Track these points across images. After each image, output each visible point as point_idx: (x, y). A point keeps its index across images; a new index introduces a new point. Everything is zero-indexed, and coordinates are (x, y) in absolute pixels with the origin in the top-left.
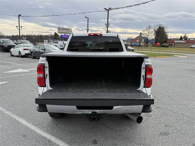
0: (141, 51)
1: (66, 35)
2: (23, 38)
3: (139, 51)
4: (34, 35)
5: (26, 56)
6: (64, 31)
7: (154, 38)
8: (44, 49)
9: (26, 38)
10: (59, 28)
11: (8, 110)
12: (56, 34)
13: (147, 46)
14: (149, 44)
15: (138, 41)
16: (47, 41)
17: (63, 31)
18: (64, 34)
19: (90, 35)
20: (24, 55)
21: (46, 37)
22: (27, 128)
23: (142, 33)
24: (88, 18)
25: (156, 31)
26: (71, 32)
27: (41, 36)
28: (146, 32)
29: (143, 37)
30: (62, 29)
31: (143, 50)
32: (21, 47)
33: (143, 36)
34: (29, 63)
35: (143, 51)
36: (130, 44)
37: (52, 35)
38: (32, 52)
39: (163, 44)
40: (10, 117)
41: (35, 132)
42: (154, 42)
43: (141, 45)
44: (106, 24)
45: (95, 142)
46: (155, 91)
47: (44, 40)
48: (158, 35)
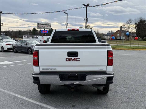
0: (121, 45)
1: (45, 30)
2: (2, 34)
3: (118, 45)
4: (13, 31)
5: (8, 51)
6: (44, 26)
7: (135, 31)
8: (26, 43)
9: (4, 34)
10: (39, 24)
11: (5, 89)
12: (34, 29)
13: (128, 40)
14: (131, 37)
15: (118, 35)
16: (26, 36)
17: (42, 26)
18: (43, 30)
19: (69, 30)
20: (7, 49)
21: (25, 33)
22: (22, 100)
23: (123, 26)
24: (67, 14)
25: (137, 24)
26: (50, 27)
27: (20, 31)
28: (127, 26)
29: (123, 31)
30: (41, 24)
31: (123, 43)
32: (4, 42)
33: (123, 29)
34: (13, 57)
35: (123, 45)
36: (110, 38)
37: (31, 31)
38: (14, 47)
39: (145, 38)
40: (8, 93)
41: (29, 102)
42: (135, 35)
43: (122, 39)
44: (84, 19)
45: (73, 106)
46: (126, 77)
47: (24, 36)
48: (139, 28)
